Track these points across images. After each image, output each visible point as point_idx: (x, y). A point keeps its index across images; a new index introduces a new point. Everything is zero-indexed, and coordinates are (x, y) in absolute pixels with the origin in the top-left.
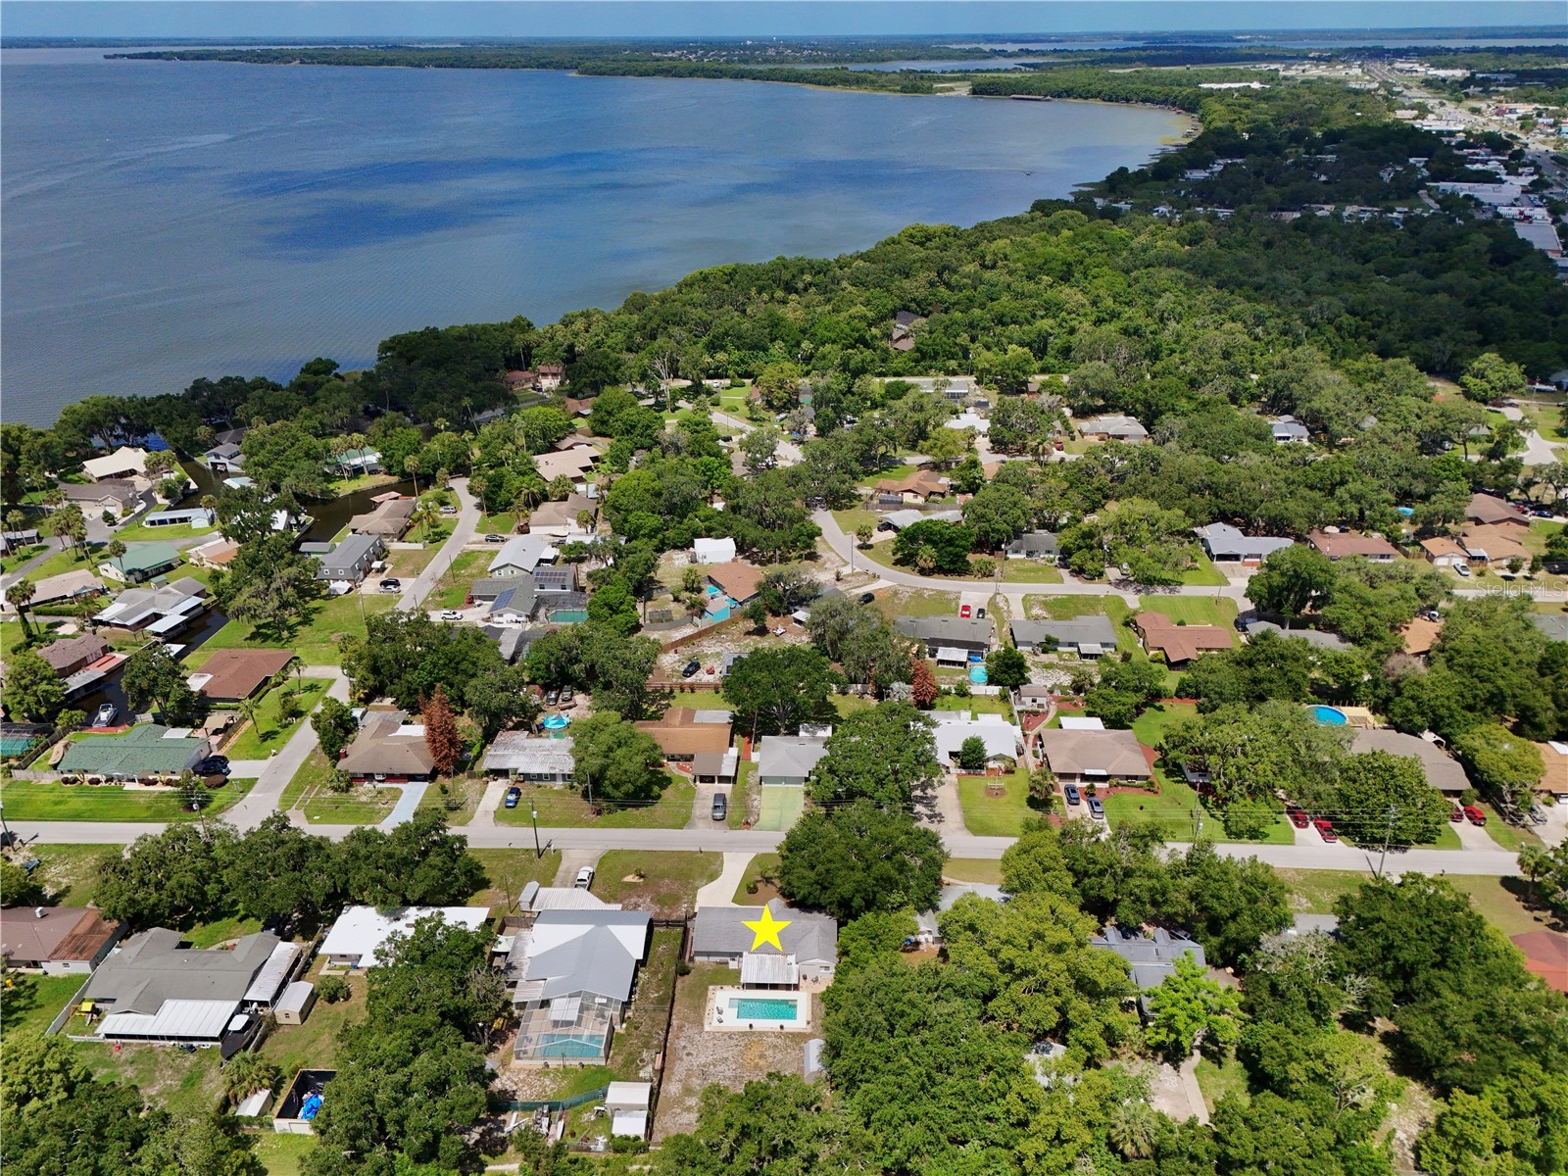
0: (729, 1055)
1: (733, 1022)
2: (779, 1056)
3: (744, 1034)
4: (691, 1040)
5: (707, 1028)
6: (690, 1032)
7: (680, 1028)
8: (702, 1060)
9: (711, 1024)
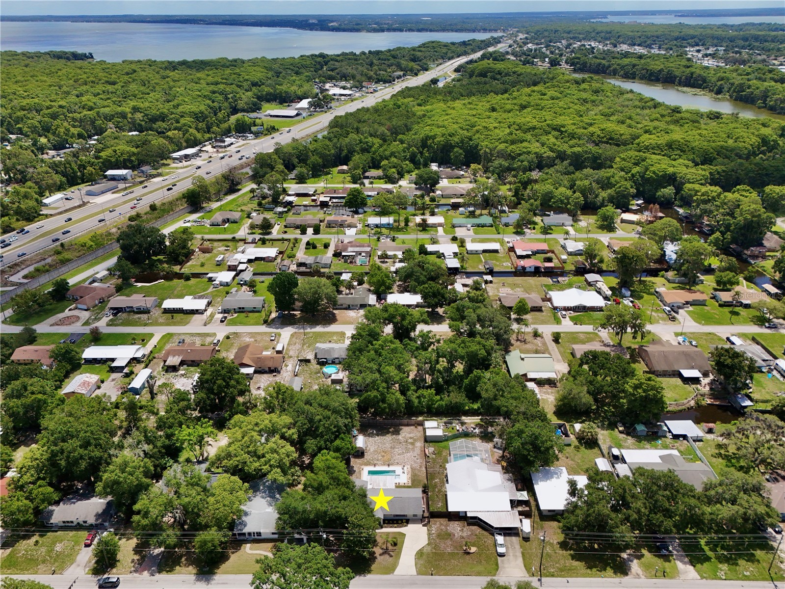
0: (397, 457)
1: (398, 469)
2: (376, 456)
3: (392, 464)
4: (415, 462)
5: (409, 467)
6: (416, 465)
7: (421, 467)
8: (408, 454)
9: (407, 468)
